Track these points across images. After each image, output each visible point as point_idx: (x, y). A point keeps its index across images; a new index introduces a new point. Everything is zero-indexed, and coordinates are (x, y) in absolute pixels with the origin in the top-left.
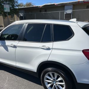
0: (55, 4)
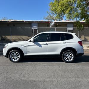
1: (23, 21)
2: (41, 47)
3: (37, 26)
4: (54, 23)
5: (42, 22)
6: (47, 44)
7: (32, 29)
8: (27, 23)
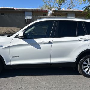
0: (15, 9)
1: (14, 9)
2: (40, 48)
3: (31, 15)
4: (52, 12)
5: (38, 10)
6: (50, 43)
7: (25, 19)
8: (20, 11)
